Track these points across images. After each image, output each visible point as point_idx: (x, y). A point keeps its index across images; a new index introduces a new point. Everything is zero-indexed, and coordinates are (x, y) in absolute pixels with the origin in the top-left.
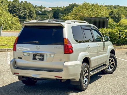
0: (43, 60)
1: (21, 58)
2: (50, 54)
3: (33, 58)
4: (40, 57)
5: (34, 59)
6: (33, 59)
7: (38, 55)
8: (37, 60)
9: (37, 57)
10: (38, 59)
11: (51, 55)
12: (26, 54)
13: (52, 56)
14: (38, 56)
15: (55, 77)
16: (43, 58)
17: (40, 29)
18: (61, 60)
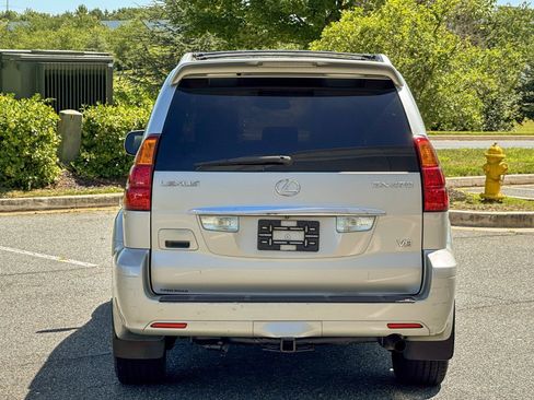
0: (315, 248)
1: (186, 245)
2: (352, 219)
3: (260, 239)
4: (299, 236)
5: (266, 243)
6: (261, 247)
7: (283, 224)
8: (283, 247)
9: (278, 235)
10: (288, 243)
11: (354, 223)
12: (216, 222)
13: (366, 223)
14: (289, 229)
15: (391, 326)
16: (317, 241)
18: (409, 244)
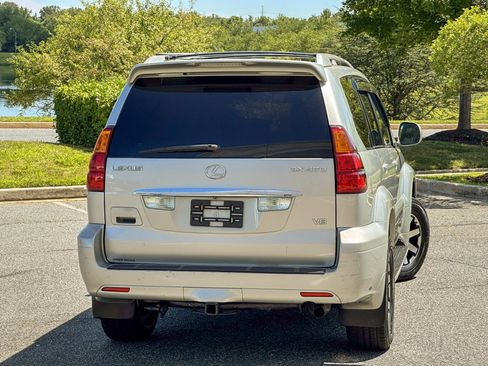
0: (239, 225)
1: (132, 221)
2: (274, 199)
3: (192, 219)
4: (225, 214)
5: (198, 220)
6: (193, 223)
7: (213, 203)
8: (212, 224)
9: (208, 214)
10: (217, 220)
11: (275, 203)
12: (158, 202)
13: (285, 203)
14: (217, 208)
15: (303, 294)
16: (241, 218)
17: (206, 90)
18: (323, 222)
